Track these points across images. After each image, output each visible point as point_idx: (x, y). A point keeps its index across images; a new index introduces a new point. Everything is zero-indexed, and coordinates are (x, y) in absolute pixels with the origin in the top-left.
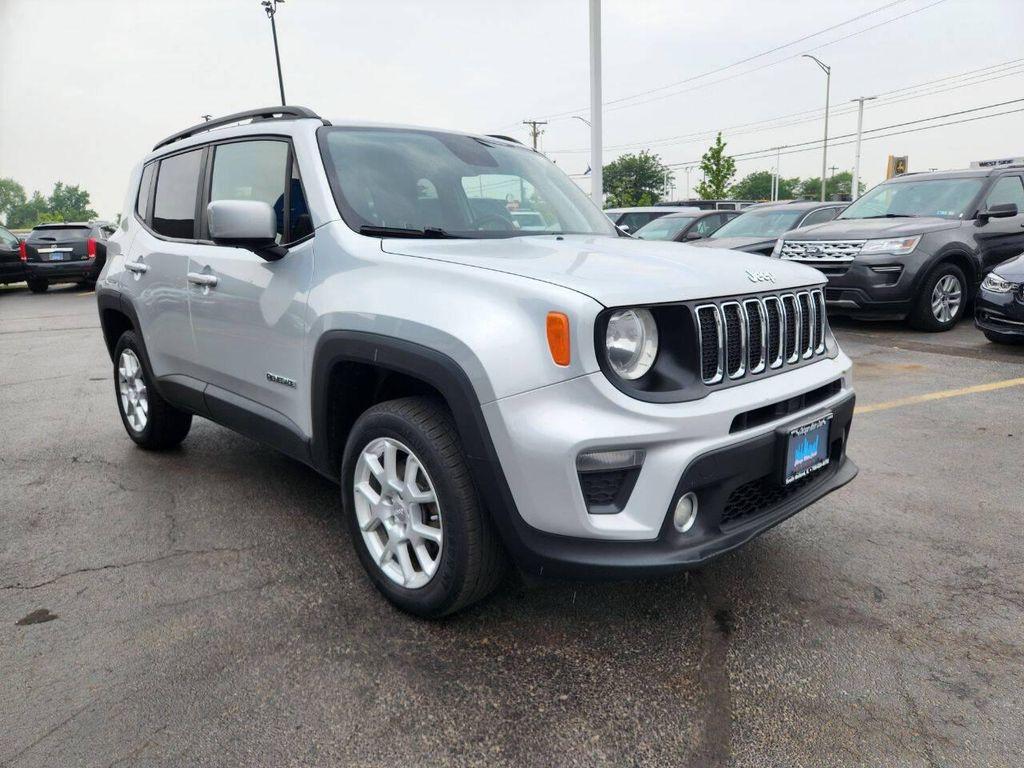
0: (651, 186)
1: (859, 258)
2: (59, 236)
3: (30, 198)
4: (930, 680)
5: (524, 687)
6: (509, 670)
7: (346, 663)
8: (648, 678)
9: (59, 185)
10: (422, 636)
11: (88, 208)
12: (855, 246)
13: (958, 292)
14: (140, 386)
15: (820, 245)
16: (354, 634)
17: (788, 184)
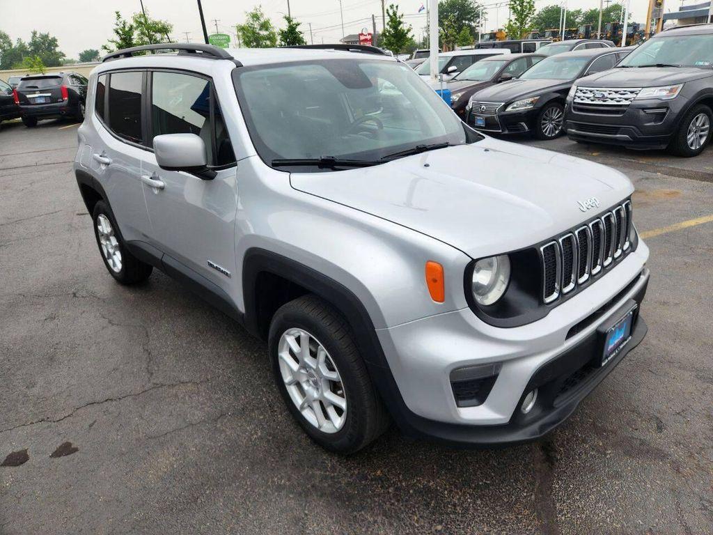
0: (470, 20)
1: (634, 103)
2: (39, 84)
3: (15, 44)
4: (701, 509)
5: (410, 517)
6: (398, 501)
7: (283, 493)
8: (498, 508)
9: (35, 33)
10: (333, 467)
11: (58, 50)
12: (632, 92)
13: (707, 126)
14: (114, 242)
15: (606, 91)
16: (286, 466)
17: (573, 14)
